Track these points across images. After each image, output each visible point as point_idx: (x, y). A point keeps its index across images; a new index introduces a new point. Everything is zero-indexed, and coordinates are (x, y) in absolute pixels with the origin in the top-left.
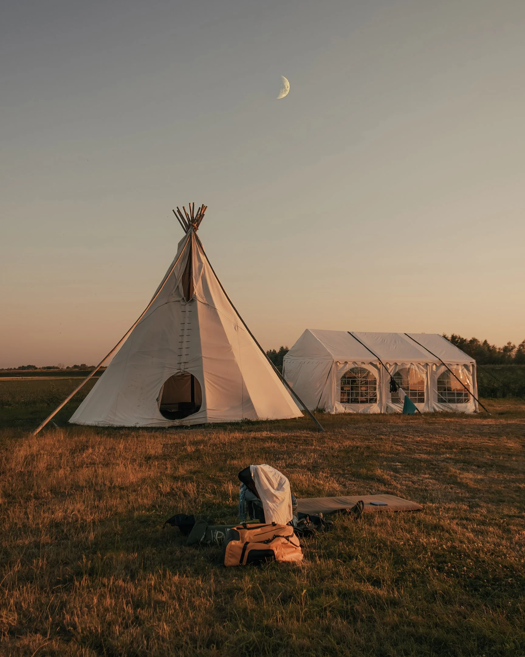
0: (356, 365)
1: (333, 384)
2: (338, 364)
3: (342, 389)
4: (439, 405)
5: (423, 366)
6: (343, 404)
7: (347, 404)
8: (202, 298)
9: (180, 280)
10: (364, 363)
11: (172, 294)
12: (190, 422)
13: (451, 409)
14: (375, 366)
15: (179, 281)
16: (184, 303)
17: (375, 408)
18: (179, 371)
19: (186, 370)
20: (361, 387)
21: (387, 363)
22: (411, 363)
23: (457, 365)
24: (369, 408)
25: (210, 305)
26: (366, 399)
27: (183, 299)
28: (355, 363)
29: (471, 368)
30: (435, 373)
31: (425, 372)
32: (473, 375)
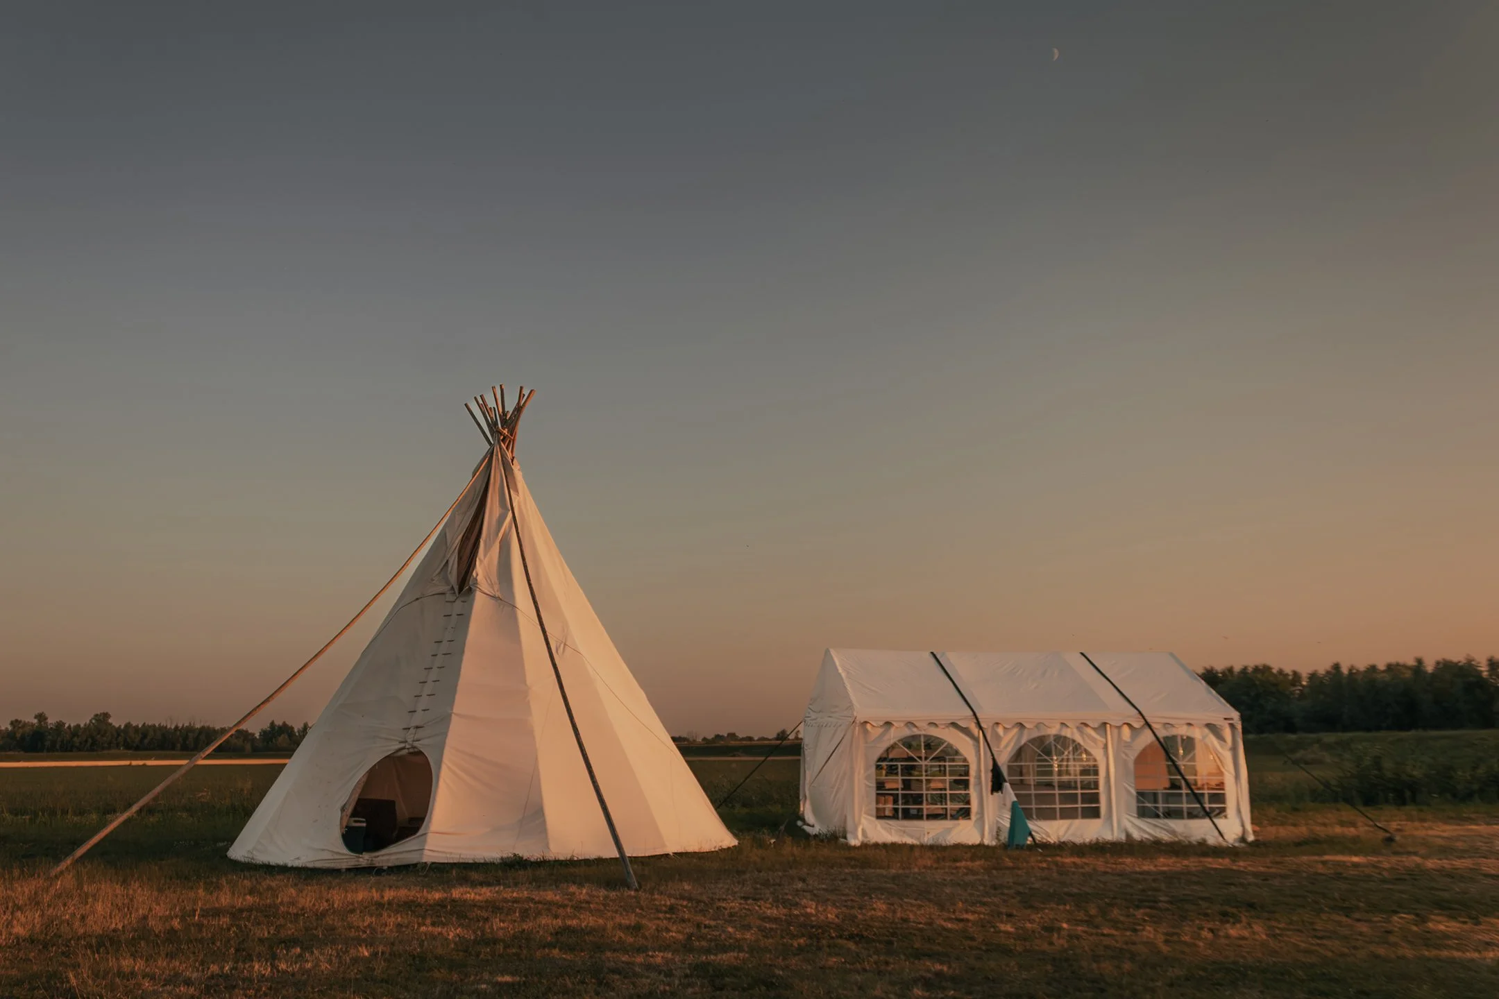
0: (915, 730)
1: (856, 775)
2: (868, 727)
3: (880, 786)
4: (1139, 822)
5: (1094, 729)
6: (883, 821)
7: (892, 822)
8: (492, 585)
9: (455, 545)
10: (936, 725)
11: (433, 580)
12: (388, 860)
13: (1173, 832)
14: (966, 731)
15: (452, 550)
16: (452, 598)
17: (964, 833)
18: (402, 745)
19: (416, 744)
20: (928, 781)
21: (997, 724)
22: (1062, 724)
23: (1189, 724)
24: (949, 830)
25: (504, 601)
26: (943, 808)
27: (453, 588)
28: (910, 724)
29: (1227, 733)
30: (1128, 745)
31: (1102, 746)
32: (1234, 749)
